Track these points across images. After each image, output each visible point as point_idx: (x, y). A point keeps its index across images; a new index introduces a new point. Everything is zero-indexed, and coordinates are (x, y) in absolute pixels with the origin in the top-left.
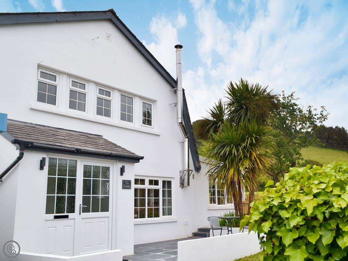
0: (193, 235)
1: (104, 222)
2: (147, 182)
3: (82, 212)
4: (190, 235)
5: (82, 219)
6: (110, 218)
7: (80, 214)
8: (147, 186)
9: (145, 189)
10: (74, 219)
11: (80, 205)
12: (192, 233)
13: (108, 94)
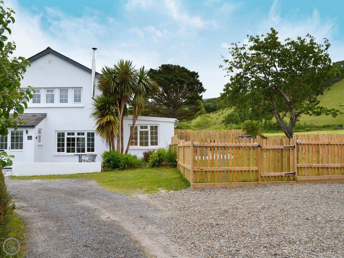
1: (21, 153)
2: (76, 134)
7: (9, 150)
8: (76, 136)
9: (75, 138)
10: (7, 152)
13: (52, 91)
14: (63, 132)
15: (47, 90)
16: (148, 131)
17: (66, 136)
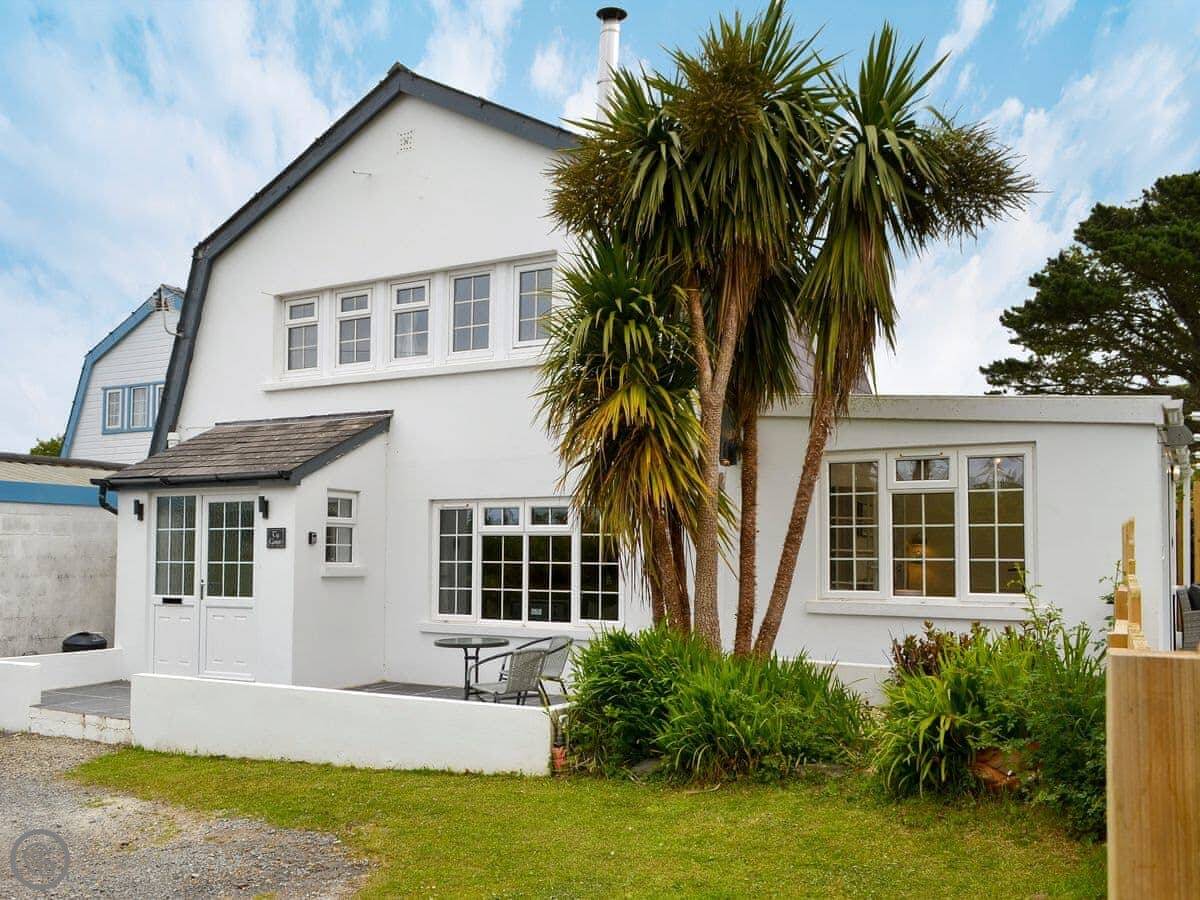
1: (245, 617)
2: (525, 516)
3: (209, 594)
5: (207, 607)
7: (202, 598)
8: (525, 528)
9: (521, 537)
10: (191, 608)
11: (203, 580)
13: (419, 293)
14: (463, 505)
15: (399, 291)
16: (953, 494)
17: (480, 530)
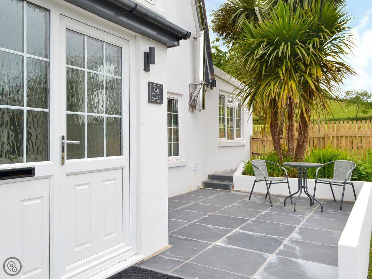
0: (204, 185)
1: (115, 179)
3: (68, 158)
4: (200, 185)
5: (68, 175)
6: (126, 170)
7: (63, 163)
10: (49, 178)
11: (63, 138)
12: (203, 182)
